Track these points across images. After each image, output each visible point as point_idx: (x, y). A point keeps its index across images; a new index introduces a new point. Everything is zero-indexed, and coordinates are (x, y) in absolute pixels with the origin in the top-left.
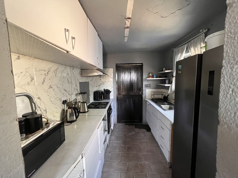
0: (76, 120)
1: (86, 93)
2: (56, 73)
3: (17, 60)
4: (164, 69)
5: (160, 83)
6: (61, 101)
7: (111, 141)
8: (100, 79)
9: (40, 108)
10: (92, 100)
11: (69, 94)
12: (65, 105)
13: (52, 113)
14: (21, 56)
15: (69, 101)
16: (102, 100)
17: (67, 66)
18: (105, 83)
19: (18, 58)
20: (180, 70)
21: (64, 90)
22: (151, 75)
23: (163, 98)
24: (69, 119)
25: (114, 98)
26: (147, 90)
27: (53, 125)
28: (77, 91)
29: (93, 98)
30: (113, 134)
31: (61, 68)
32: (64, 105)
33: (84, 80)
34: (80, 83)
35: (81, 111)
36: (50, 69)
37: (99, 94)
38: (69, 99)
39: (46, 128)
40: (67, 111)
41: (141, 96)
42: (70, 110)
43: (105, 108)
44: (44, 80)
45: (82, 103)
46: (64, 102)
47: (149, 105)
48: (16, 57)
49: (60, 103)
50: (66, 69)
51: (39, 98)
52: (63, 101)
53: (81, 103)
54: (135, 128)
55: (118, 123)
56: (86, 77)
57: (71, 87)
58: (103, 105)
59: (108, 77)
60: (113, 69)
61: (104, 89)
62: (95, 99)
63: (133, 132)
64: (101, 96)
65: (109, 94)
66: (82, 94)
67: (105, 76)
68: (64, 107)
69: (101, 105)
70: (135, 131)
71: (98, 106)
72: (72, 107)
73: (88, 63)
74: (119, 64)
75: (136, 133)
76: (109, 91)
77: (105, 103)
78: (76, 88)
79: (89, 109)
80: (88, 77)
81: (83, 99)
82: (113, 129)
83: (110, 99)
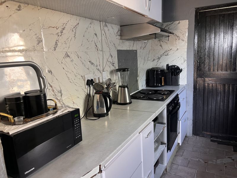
1: (128, 69)
2: (75, 33)
3: (17, 11)
6: (84, 80)
7: (175, 166)
8: (161, 46)
9: (51, 86)
11: (98, 70)
12: (92, 88)
13: (70, 97)
14: (22, 5)
15: (97, 82)
16: (162, 86)
17: (94, 21)
18: (171, 53)
19: (18, 9)
21: (90, 62)
24: (96, 111)
25: (188, 85)
27: (62, 112)
28: (113, 66)
29: (144, 83)
30: (181, 154)
31: (84, 24)
32: (90, 87)
33: (127, 46)
34: (119, 52)
35: (119, 102)
36: (66, 25)
37: (157, 74)
38: (99, 78)
39: (52, 114)
40: (93, 96)
42: (98, 96)
43: (163, 100)
44: (56, 44)
46: (90, 82)
48: (16, 7)
49: (83, 83)
50: (92, 26)
51: (50, 72)
52: (88, 81)
53: (119, 86)
54: (234, 152)
55: (195, 135)
56: (130, 41)
57: (102, 59)
58: (162, 94)
59: (177, 38)
60: (188, 20)
61: (168, 65)
62: (148, 84)
63: (226, 159)
64: (161, 79)
65: (177, 76)
66: (121, 71)
67: (169, 36)
68: (89, 90)
69: (157, 95)
70: (231, 158)
71: (151, 96)
72: (100, 91)
73: (123, 8)
74: (203, 8)
75: (233, 161)
76: (178, 70)
77: (165, 91)
78: (110, 59)
79: (132, 100)
80: (134, 41)
81: (123, 81)
82: (180, 145)
83: (179, 85)
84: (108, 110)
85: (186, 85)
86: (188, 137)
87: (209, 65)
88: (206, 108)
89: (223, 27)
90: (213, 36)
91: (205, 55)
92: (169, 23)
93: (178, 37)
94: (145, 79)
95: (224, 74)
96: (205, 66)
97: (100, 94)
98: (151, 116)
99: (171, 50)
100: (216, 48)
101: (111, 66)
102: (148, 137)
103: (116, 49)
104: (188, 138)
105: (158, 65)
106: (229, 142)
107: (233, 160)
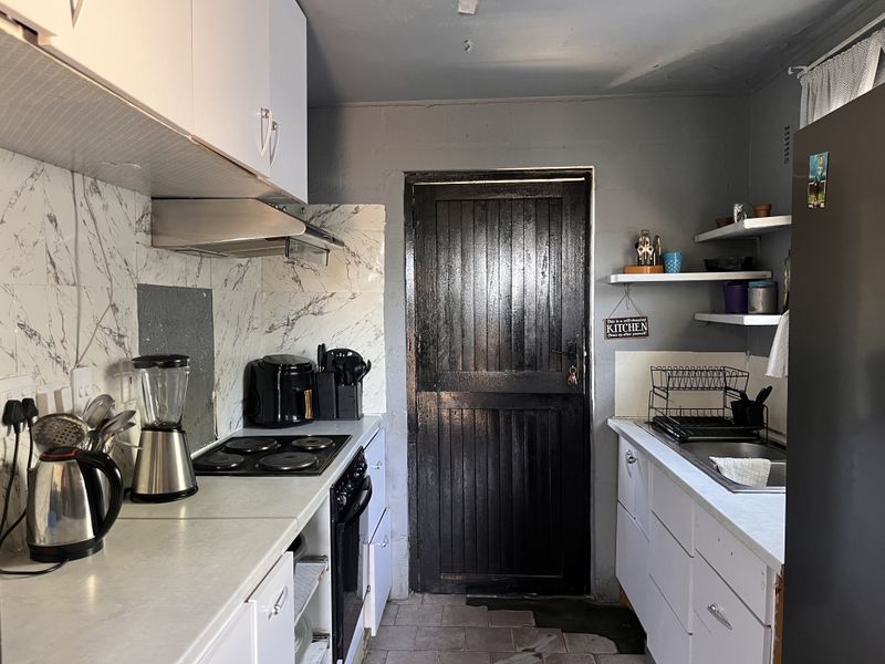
0: (96, 545)
1: (184, 358)
4: (737, 209)
5: (714, 312)
8: (297, 280)
10: (229, 420)
11: (57, 359)
12: (25, 435)
15: (52, 409)
16: (303, 421)
17: (47, 166)
18: (331, 306)
20: (817, 190)
21: (21, 326)
22: (646, 249)
23: (729, 413)
24: (43, 536)
25: (390, 415)
26: (618, 354)
28: (121, 344)
29: (237, 411)
31: (6, 174)
32: (17, 431)
33: (173, 272)
34: (145, 292)
35: (143, 489)
37: (286, 380)
38: (57, 394)
40: (33, 474)
41: (579, 400)
42: (58, 468)
43: (315, 470)
45: (149, 433)
47: (631, 460)
50: (38, 185)
52: (10, 405)
53: (146, 428)
54: (537, 630)
55: (416, 591)
56: (188, 257)
57: (75, 315)
58: (309, 451)
59: (352, 260)
60: (383, 207)
61: (322, 348)
62: (251, 415)
63: (517, 657)
64: (301, 397)
65: (356, 385)
66: (155, 365)
67: (328, 251)
68: (11, 445)
69: (292, 454)
70: (533, 650)
71: (272, 461)
72: (70, 449)
73: (188, 140)
74: (426, 175)
75: (538, 659)
76: (357, 365)
77: (319, 440)
78: (109, 321)
79: (200, 480)
80: (202, 257)
81: (162, 406)
82: (373, 634)
83: (363, 415)
84: (101, 526)
85: (383, 415)
86: (394, 604)
87: (452, 352)
88: (447, 491)
89: (483, 238)
90: (457, 262)
91: (438, 318)
92: (325, 207)
93: (354, 255)
94: (241, 398)
95: (493, 379)
96: (440, 353)
97: (70, 458)
98: (281, 532)
99: (331, 296)
100: (469, 300)
101: (112, 345)
102: (276, 613)
103: (135, 282)
104: (395, 607)
105: (286, 347)
106: (519, 597)
107: (539, 655)
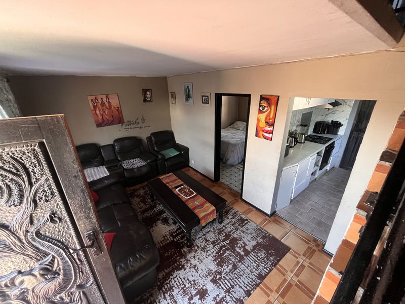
0: (293, 147)
10: (310, 132)
18: (337, 112)
28: (299, 122)
30: (327, 175)
33: (308, 110)
37: (323, 126)
42: (291, 138)
43: (324, 144)
45: (300, 134)
58: (324, 140)
61: (332, 120)
62: (314, 131)
64: (325, 129)
66: (302, 126)
69: (320, 140)
76: (339, 125)
77: (326, 138)
79: (305, 141)
82: (328, 171)
83: (338, 134)
84: (294, 145)
85: (343, 135)
86: (335, 168)
98: (316, 151)
102: (312, 161)
